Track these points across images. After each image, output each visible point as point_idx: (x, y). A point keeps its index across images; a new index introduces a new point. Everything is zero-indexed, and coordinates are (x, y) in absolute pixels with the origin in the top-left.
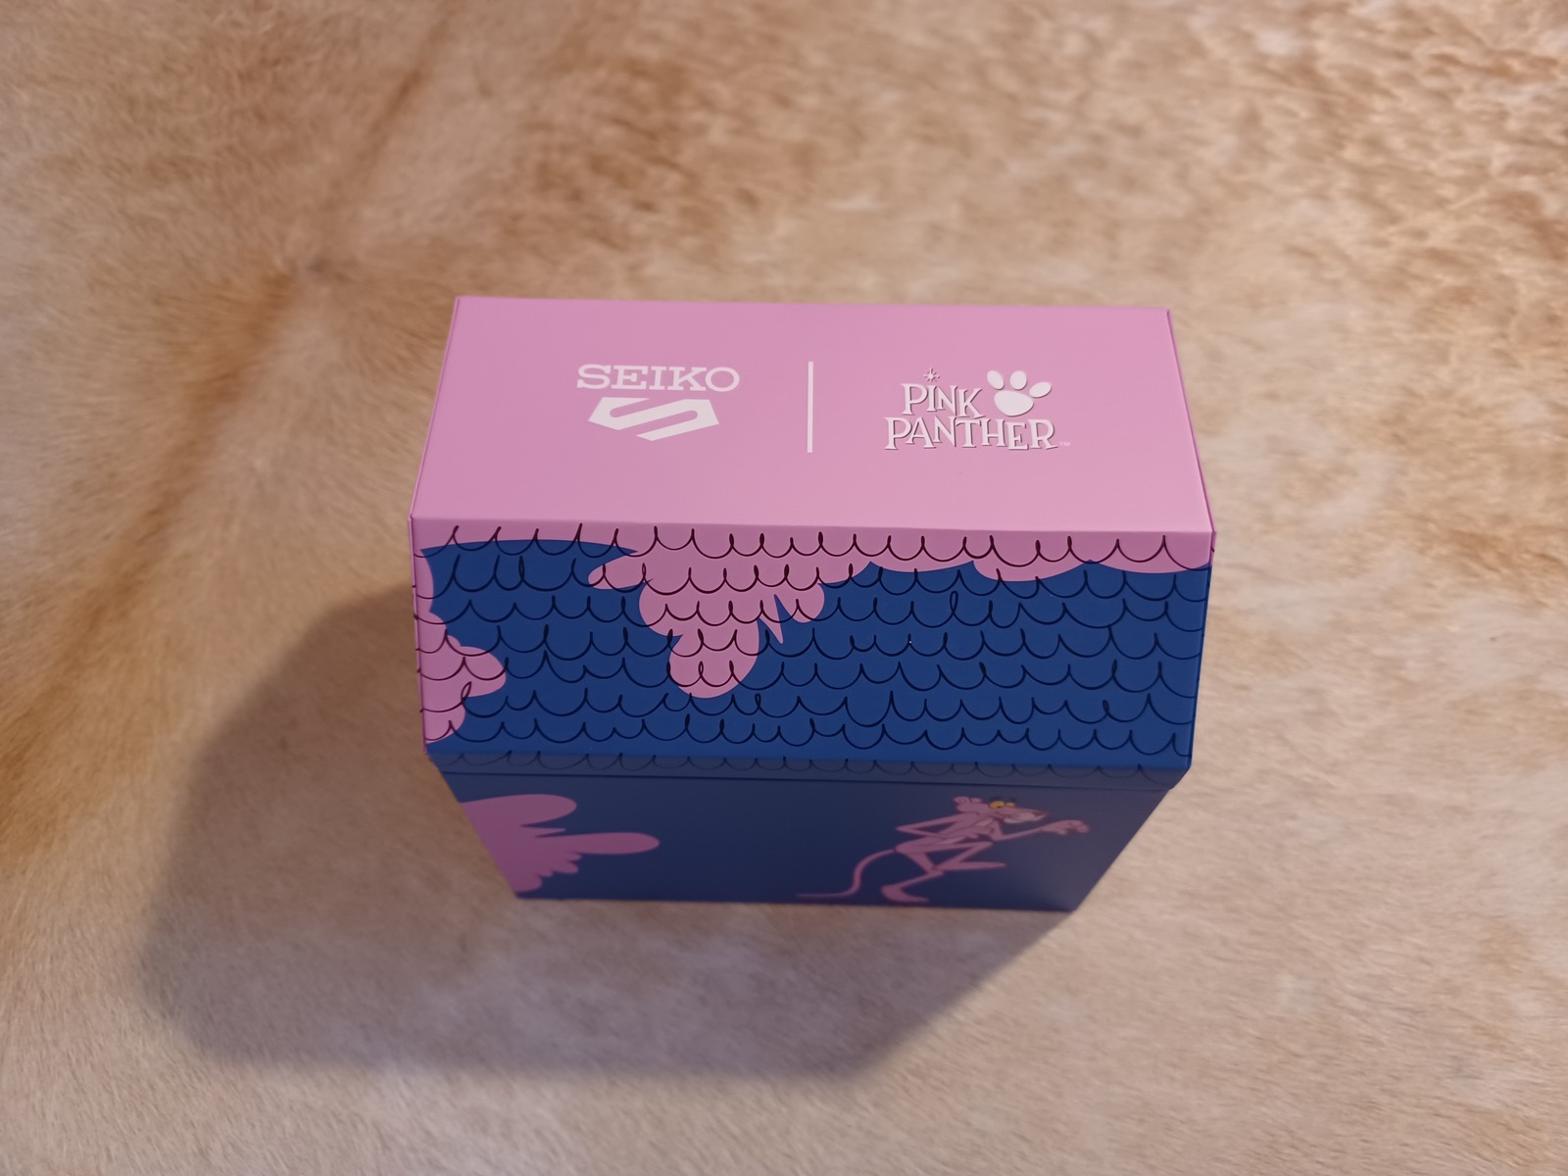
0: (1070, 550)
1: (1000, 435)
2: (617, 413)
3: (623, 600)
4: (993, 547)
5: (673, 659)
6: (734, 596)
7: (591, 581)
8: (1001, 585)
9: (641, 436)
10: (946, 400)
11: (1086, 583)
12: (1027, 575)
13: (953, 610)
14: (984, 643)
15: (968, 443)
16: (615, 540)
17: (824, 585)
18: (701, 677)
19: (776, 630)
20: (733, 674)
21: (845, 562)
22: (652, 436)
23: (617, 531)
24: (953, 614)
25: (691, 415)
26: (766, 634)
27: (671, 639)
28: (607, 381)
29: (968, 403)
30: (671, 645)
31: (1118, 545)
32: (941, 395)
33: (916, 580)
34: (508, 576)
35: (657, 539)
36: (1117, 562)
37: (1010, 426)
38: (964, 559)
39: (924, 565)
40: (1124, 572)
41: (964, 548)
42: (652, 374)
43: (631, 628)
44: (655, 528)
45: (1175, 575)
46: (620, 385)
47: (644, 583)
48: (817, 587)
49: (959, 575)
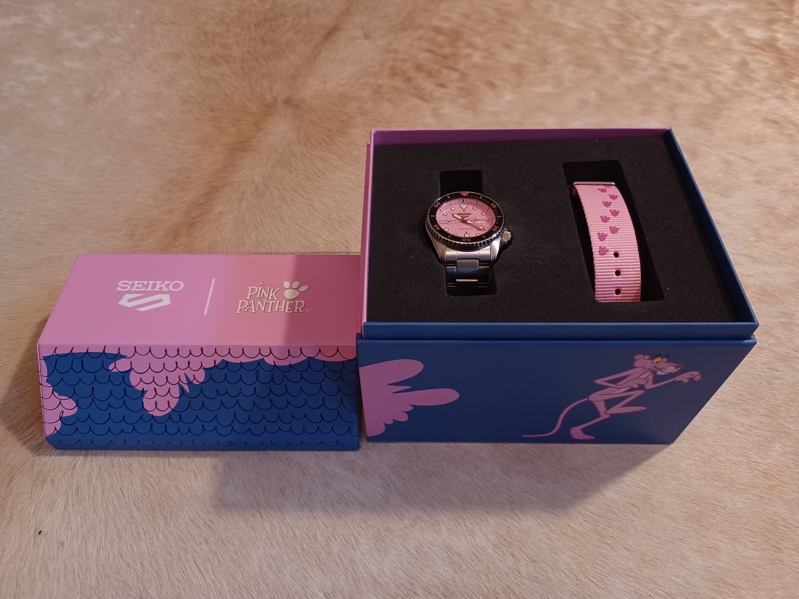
0: (301, 353)
1: (283, 307)
2: (130, 300)
3: (123, 377)
4: (271, 352)
5: (145, 400)
6: (169, 374)
7: (110, 369)
8: (276, 367)
9: (137, 309)
10: (265, 293)
11: (309, 366)
12: (285, 363)
13: (257, 378)
14: (271, 391)
15: (270, 311)
16: (119, 352)
17: (204, 368)
18: (156, 407)
19: (186, 387)
20: (169, 406)
21: (213, 359)
22: (142, 309)
23: (120, 348)
24: (257, 379)
25: (160, 301)
26: (182, 389)
27: (143, 392)
28: (129, 287)
29: (273, 294)
30: (144, 394)
31: (320, 351)
32: (263, 291)
33: (242, 366)
34: (78, 367)
35: (136, 351)
36: (320, 357)
37: (288, 303)
38: (260, 357)
39: (244, 360)
40: (323, 361)
41: (260, 353)
42: (148, 284)
43: (127, 388)
44: (135, 347)
45: (343, 362)
46: (134, 289)
47: (131, 369)
48: (202, 369)
49: (259, 363)
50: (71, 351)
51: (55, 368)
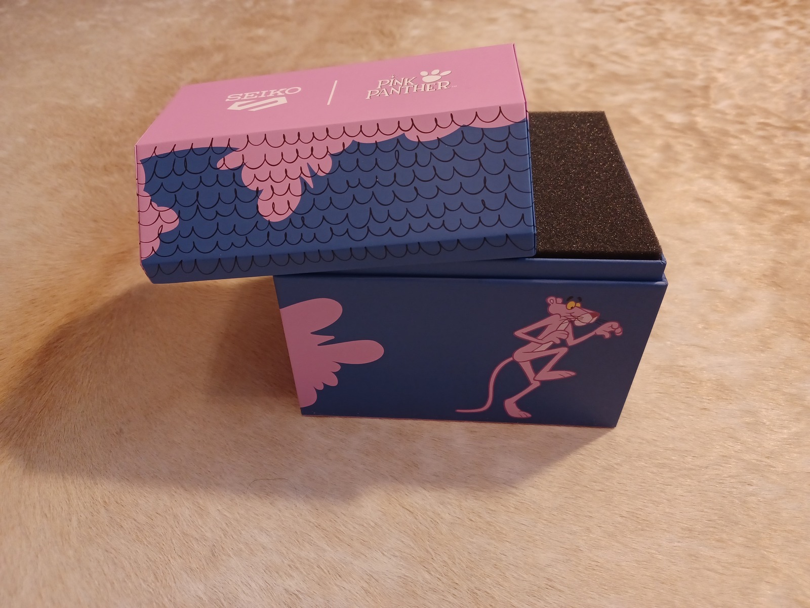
0: (453, 121)
1: (423, 88)
2: (241, 105)
3: (234, 174)
4: (413, 124)
5: (260, 202)
6: (287, 166)
7: (218, 166)
8: (420, 144)
9: (249, 110)
11: (463, 137)
12: (432, 137)
13: (397, 160)
14: (415, 176)
15: (406, 93)
16: (229, 144)
17: (331, 155)
18: (274, 210)
19: (309, 181)
20: (289, 207)
21: (340, 142)
22: (254, 109)
23: (229, 139)
24: (398, 162)
25: (275, 102)
26: (305, 184)
27: (258, 192)
28: (239, 98)
29: (409, 82)
30: (258, 195)
31: (477, 115)
32: (397, 81)
33: (377, 147)
34: (180, 168)
35: (248, 141)
36: (478, 124)
37: (428, 85)
38: (400, 133)
39: (380, 138)
40: (482, 129)
41: (399, 127)
42: (261, 93)
43: (238, 188)
44: (247, 136)
45: (509, 127)
46: (245, 98)
47: (243, 164)
48: (328, 157)
49: (398, 141)
50: (173, 149)
51: (154, 172)
